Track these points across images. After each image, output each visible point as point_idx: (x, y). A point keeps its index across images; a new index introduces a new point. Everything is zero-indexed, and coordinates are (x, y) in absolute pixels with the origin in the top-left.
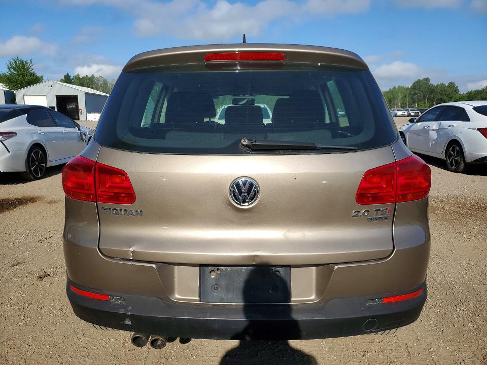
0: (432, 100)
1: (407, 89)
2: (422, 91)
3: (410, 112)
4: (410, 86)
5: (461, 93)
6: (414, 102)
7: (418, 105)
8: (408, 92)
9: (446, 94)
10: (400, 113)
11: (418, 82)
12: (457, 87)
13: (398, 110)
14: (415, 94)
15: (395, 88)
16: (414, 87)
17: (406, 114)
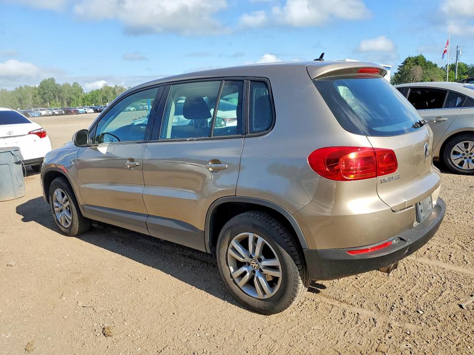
0: (62, 99)
1: (35, 88)
2: (51, 91)
3: (54, 111)
4: (37, 86)
5: (85, 92)
6: (45, 102)
7: (50, 104)
8: (37, 92)
9: (73, 94)
10: (44, 113)
11: (45, 81)
12: (81, 87)
13: (41, 110)
14: (45, 93)
15: (21, 88)
16: (41, 87)
17: (50, 113)
